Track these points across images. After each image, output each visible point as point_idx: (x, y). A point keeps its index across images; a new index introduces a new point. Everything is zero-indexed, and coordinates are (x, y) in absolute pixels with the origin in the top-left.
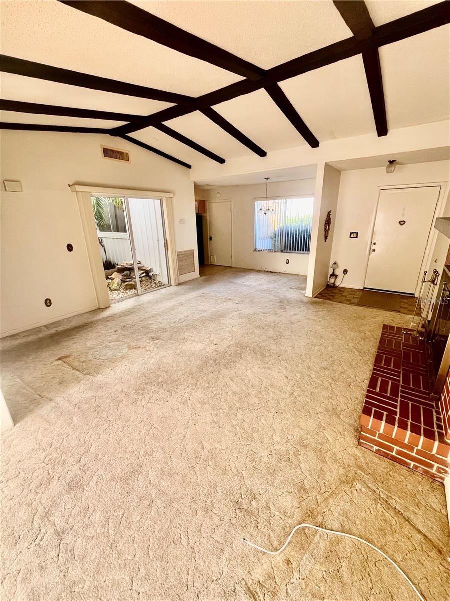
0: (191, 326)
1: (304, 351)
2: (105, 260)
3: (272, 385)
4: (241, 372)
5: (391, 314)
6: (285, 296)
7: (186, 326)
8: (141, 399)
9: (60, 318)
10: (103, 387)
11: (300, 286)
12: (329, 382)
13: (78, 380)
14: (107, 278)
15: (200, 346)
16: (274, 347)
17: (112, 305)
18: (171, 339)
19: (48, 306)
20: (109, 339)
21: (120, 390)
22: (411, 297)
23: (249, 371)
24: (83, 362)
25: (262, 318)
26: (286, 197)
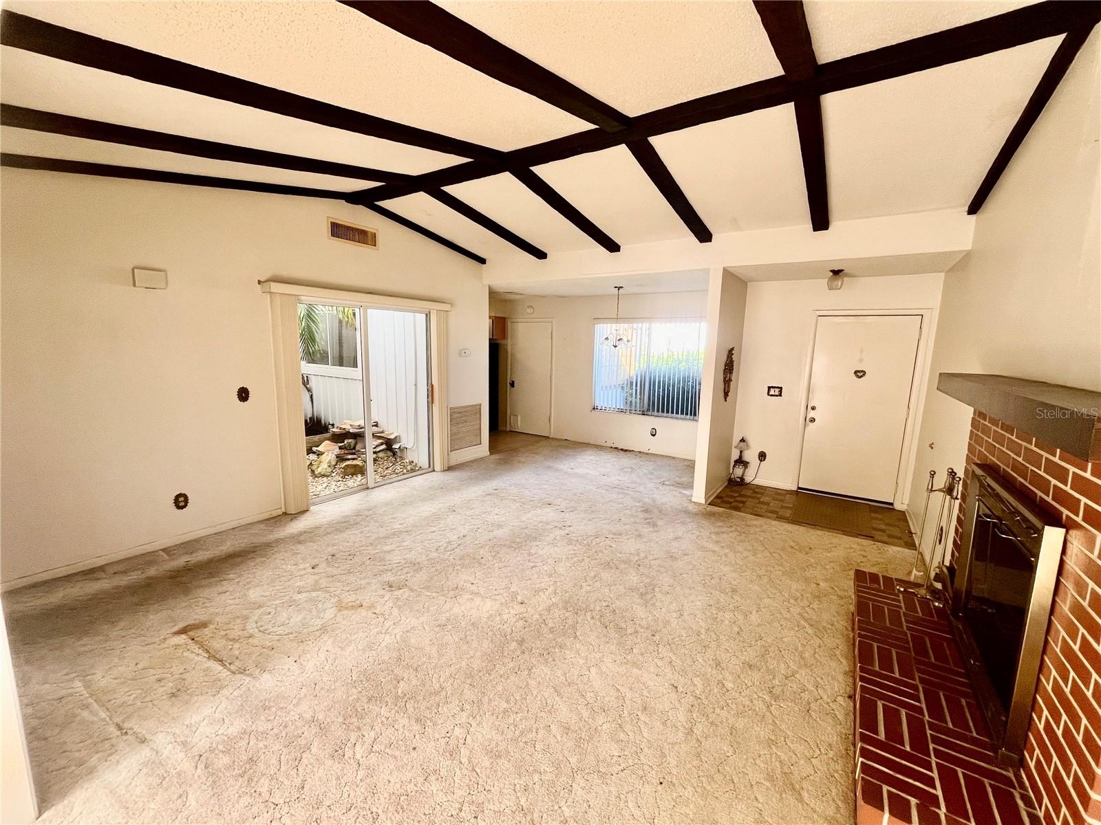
0: (471, 560)
1: (702, 623)
2: (309, 415)
3: (645, 709)
4: (576, 673)
5: (858, 544)
6: (654, 500)
7: (460, 559)
8: (353, 740)
9: (203, 533)
10: (270, 708)
11: (677, 479)
12: (764, 701)
13: (216, 686)
14: (310, 451)
15: (489, 606)
16: (640, 612)
17: (312, 508)
18: (428, 588)
19: (179, 507)
20: (298, 584)
21: (308, 716)
22: (886, 508)
23: (593, 670)
24: (233, 640)
25: (612, 545)
26: (650, 319)
